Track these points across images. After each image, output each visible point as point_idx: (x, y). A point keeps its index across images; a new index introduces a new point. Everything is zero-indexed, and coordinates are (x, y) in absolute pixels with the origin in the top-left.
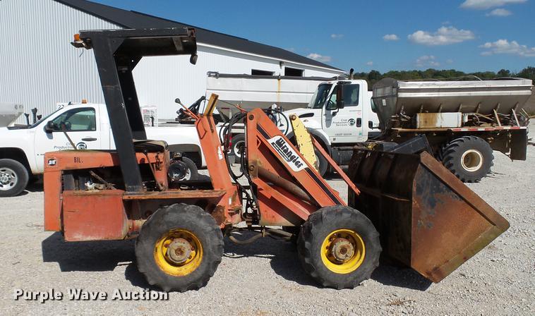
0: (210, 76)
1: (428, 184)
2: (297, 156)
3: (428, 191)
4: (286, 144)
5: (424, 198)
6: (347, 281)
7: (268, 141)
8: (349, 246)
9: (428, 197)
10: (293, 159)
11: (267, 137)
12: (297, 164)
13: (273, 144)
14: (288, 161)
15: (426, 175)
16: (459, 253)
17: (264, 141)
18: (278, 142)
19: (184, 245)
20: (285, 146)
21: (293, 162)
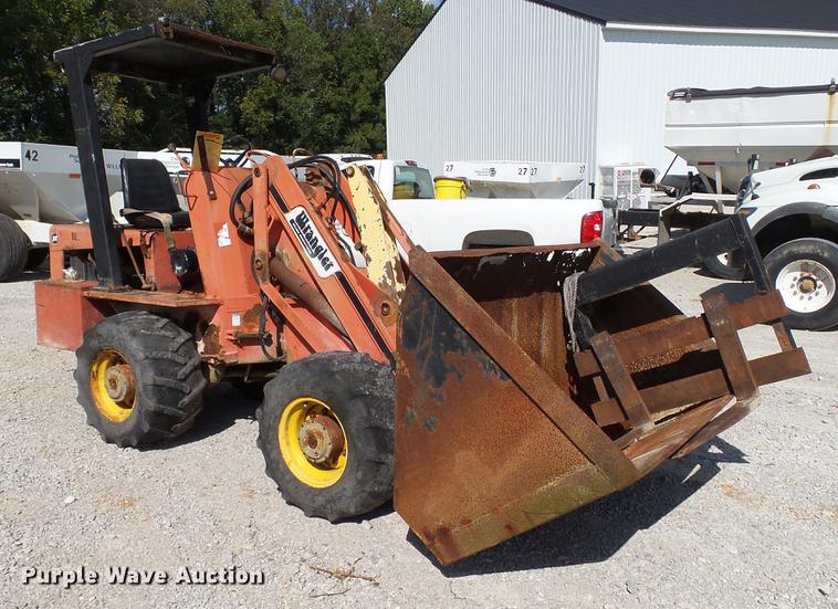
0: (673, 98)
1: (428, 324)
2: (325, 247)
3: (429, 341)
4: (310, 223)
5: (422, 357)
6: (314, 502)
7: (286, 215)
8: (320, 435)
9: (428, 357)
10: (318, 252)
11: (285, 209)
12: (324, 263)
13: (292, 221)
14: (313, 256)
15: (424, 303)
16: (495, 510)
17: (280, 215)
18: (299, 217)
19: (119, 375)
20: (309, 226)
21: (320, 258)
